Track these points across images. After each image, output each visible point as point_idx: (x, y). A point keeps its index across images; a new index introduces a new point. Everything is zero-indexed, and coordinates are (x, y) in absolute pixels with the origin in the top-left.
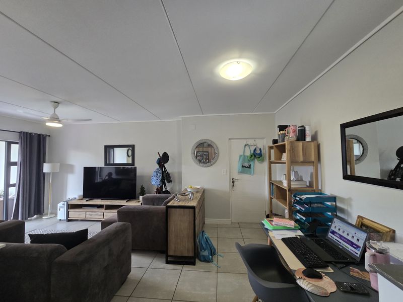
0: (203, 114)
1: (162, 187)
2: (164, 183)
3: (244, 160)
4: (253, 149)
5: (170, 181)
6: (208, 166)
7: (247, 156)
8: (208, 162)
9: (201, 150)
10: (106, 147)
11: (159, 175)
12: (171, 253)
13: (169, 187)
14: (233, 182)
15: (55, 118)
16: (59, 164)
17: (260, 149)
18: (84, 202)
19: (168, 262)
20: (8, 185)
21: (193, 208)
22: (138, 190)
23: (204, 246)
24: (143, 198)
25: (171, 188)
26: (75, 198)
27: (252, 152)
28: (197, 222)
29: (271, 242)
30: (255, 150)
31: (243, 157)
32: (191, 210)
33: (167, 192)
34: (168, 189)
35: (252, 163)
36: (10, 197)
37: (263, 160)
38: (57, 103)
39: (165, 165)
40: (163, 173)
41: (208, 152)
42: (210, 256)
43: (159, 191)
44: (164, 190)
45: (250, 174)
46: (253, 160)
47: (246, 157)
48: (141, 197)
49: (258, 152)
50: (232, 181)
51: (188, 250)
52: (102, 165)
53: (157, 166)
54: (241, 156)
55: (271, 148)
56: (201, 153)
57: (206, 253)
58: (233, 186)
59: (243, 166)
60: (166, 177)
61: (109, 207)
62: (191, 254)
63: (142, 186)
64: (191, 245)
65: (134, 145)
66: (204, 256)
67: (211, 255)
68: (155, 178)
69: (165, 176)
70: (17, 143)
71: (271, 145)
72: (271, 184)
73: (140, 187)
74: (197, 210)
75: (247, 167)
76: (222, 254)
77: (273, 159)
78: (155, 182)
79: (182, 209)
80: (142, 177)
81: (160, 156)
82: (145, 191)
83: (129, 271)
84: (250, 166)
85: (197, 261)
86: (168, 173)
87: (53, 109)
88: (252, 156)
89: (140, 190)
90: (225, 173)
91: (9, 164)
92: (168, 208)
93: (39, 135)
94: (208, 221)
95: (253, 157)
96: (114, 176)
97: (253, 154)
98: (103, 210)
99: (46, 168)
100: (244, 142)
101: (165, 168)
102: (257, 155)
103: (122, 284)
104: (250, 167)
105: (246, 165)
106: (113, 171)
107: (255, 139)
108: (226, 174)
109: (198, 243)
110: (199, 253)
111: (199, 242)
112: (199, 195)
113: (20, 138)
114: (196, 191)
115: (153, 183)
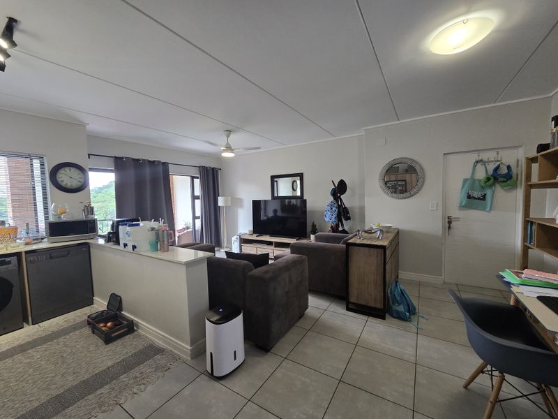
0: (399, 120)
1: (337, 226)
2: (340, 220)
3: (472, 187)
4: (491, 167)
5: (348, 218)
6: (406, 198)
7: (480, 181)
8: (406, 191)
9: (393, 178)
10: (273, 178)
11: (334, 209)
12: (353, 299)
13: (347, 225)
14: (450, 222)
15: (229, 148)
16: (230, 198)
17: (509, 167)
18: (254, 237)
19: (348, 309)
20: (195, 218)
21: (383, 247)
22: (309, 228)
23: (398, 298)
24: (316, 237)
25: (350, 228)
26: (246, 234)
27: (491, 172)
28: (388, 267)
29: (517, 301)
30: (497, 169)
31: (470, 182)
32: (381, 251)
33: (344, 231)
34: (346, 228)
35: (489, 192)
36: (196, 228)
37: (514, 186)
38: (229, 132)
39: (341, 197)
40: (339, 207)
41: (405, 181)
42: (407, 314)
43: (335, 229)
44: (340, 229)
45: (484, 209)
46: (491, 186)
47: (477, 182)
48: (312, 237)
49: (504, 171)
50: (447, 220)
51: (375, 300)
52: (269, 198)
53: (332, 199)
54: (465, 181)
55: (534, 160)
56: (393, 183)
57: (401, 308)
58: (449, 228)
59: (469, 197)
60: (343, 213)
61: (279, 245)
62: (379, 305)
63: (313, 223)
64: (379, 295)
65: (302, 174)
66: (398, 312)
67: (409, 312)
68: (329, 213)
69: (341, 211)
70: (197, 178)
71: (534, 153)
72: (528, 222)
73: (311, 224)
74: (388, 253)
75: (479, 199)
76: (425, 317)
77: (535, 179)
78: (329, 219)
79: (367, 249)
80: (313, 212)
81: (335, 185)
82: (317, 229)
83: (306, 307)
84: (484, 196)
85: (387, 316)
86: (345, 208)
87: (226, 138)
88: (488, 179)
89: (311, 227)
90: (435, 208)
91: (194, 198)
92: (349, 245)
93: (213, 169)
94: (403, 275)
95: (492, 180)
96: (279, 214)
97: (492, 175)
98: (273, 247)
99: (221, 201)
100: (475, 157)
101: (341, 200)
102: (501, 178)
103: (300, 318)
104: (484, 198)
105: (476, 194)
106: (279, 208)
107: (497, 149)
108: (437, 210)
109: (389, 295)
110: (391, 308)
111: (391, 293)
112: (391, 236)
113: (200, 172)
114: (386, 230)
115: (327, 219)
